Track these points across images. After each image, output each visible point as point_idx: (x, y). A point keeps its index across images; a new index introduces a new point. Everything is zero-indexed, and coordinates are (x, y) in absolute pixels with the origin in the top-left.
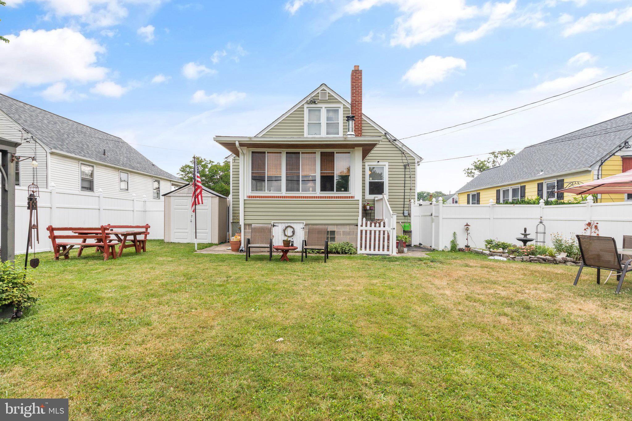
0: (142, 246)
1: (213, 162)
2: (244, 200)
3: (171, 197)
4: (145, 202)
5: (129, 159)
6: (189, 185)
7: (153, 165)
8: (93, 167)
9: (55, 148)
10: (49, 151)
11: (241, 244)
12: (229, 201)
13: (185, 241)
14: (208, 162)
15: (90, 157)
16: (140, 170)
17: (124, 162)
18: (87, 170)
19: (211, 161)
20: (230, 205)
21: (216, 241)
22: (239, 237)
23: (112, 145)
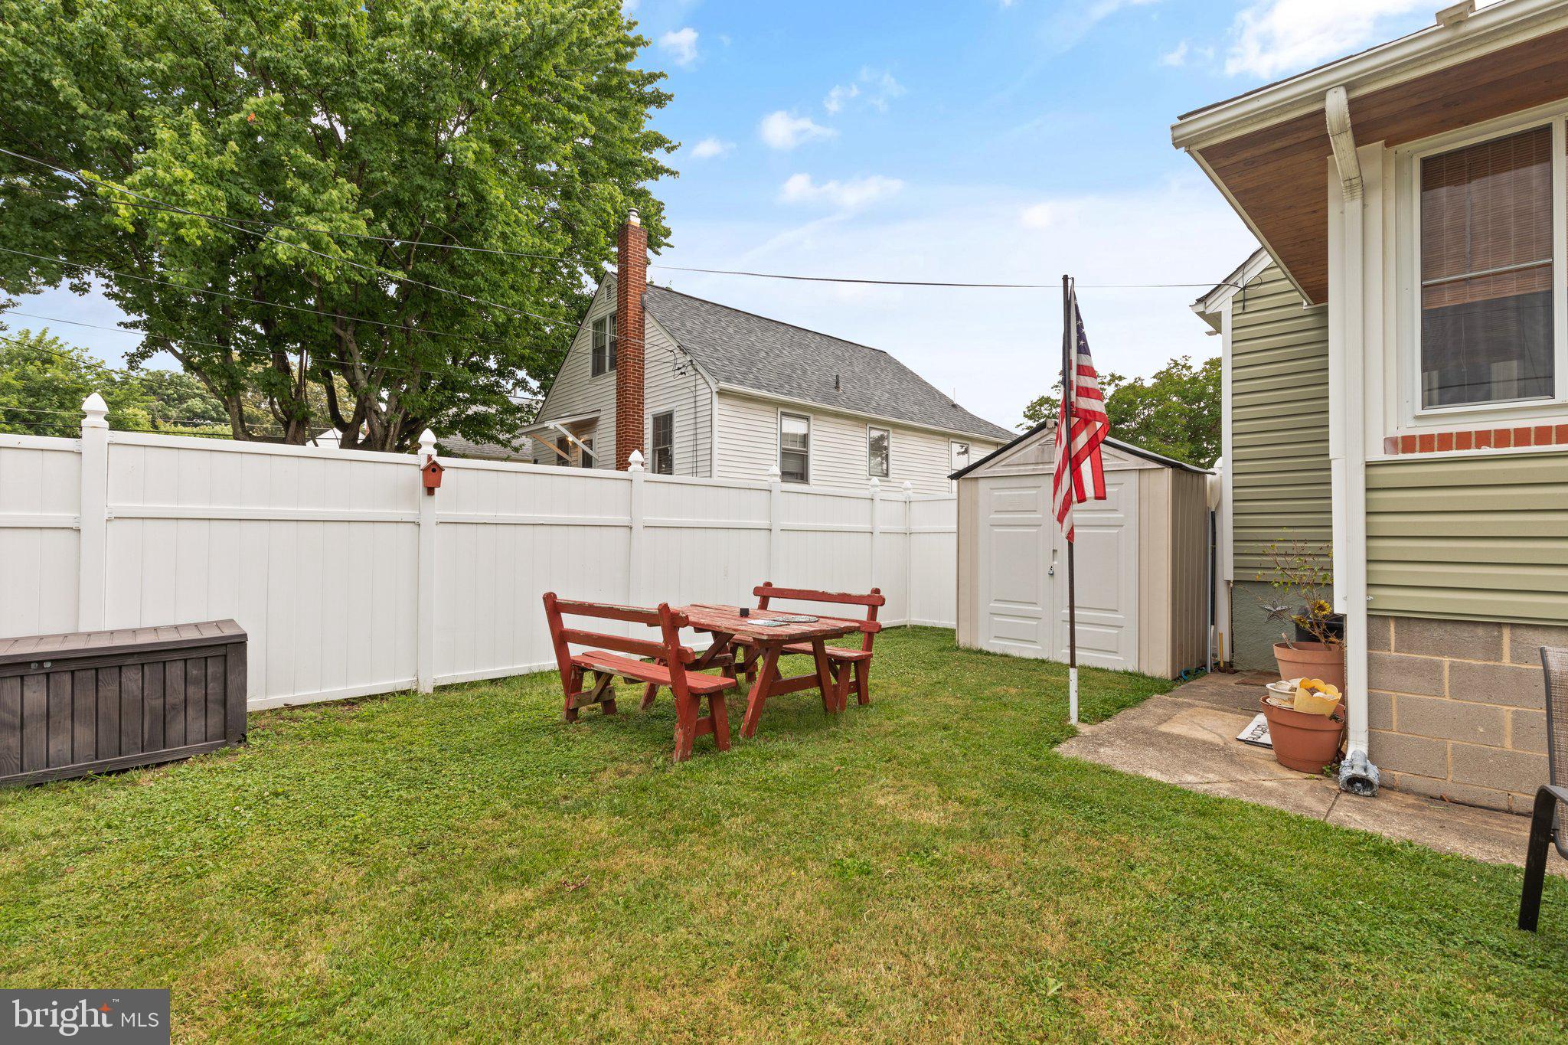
0: (852, 679)
1: (1120, 378)
2: (1369, 465)
3: (981, 482)
4: (908, 503)
5: (896, 395)
6: (1045, 431)
7: (954, 406)
8: (807, 419)
9: (728, 380)
10: (715, 390)
11: (1343, 735)
12: (1218, 488)
13: (1029, 652)
14: (1106, 381)
15: (800, 396)
16: (919, 420)
17: (882, 403)
18: (795, 427)
19: (1113, 378)
20: (1219, 505)
21: (1161, 666)
22: (1332, 693)
23: (861, 366)
